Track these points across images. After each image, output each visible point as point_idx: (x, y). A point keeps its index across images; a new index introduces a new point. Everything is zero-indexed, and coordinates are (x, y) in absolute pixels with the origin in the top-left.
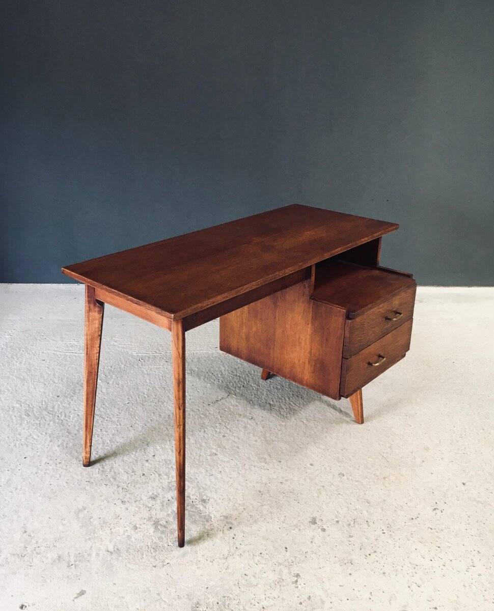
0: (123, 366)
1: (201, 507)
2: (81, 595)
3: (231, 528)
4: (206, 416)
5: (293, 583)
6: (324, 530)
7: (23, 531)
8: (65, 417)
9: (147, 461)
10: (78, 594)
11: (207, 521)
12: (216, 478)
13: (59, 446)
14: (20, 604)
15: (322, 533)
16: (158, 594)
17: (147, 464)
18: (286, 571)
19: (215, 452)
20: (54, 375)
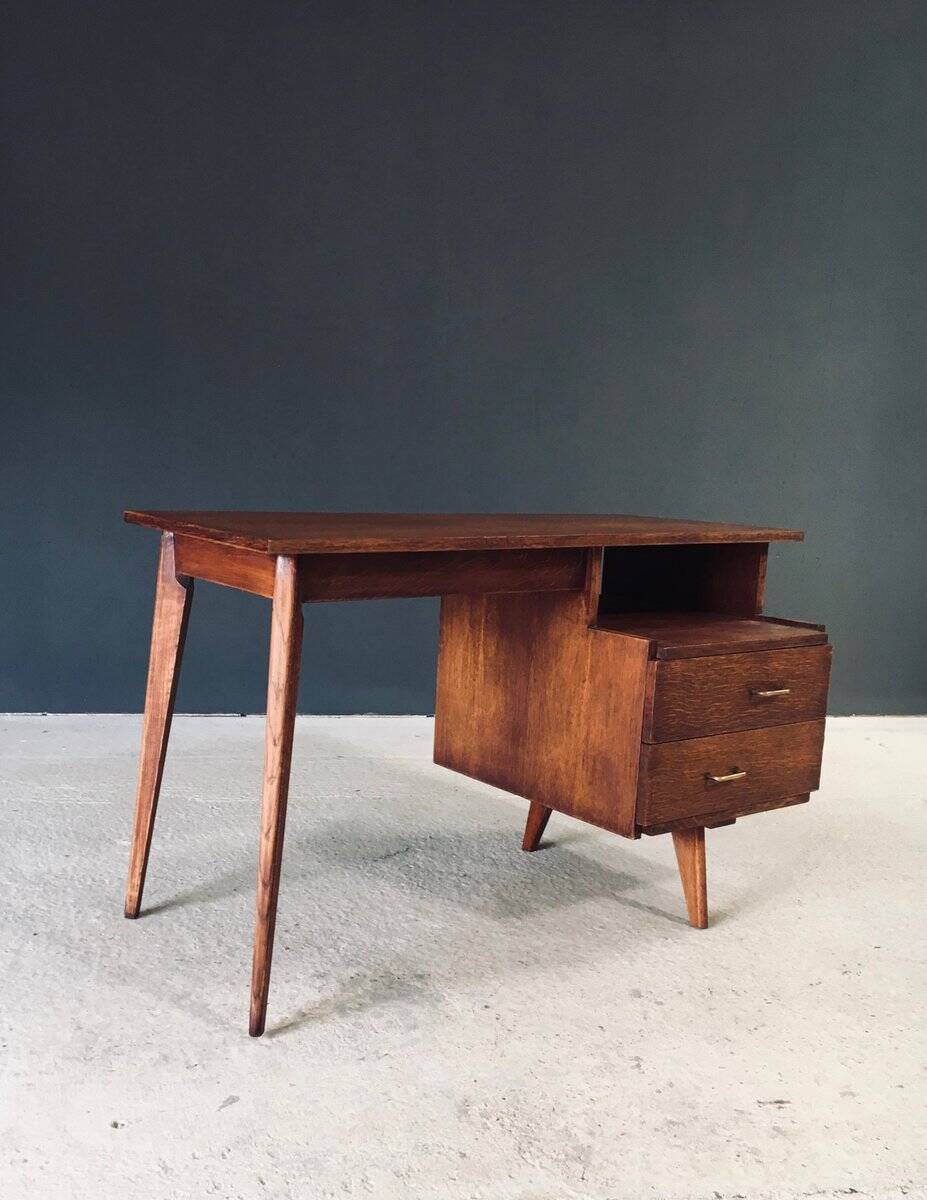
0: (183, 816)
1: (419, 985)
2: (231, 1103)
3: (486, 1007)
4: (375, 873)
5: (632, 1067)
6: (661, 1004)
7: (75, 1026)
8: (93, 880)
9: (286, 931)
10: (224, 1102)
11: (439, 1001)
12: (430, 949)
13: (98, 918)
14: (111, 1120)
15: (658, 1008)
16: (385, 1094)
17: (288, 936)
18: (613, 1054)
19: (412, 917)
20: (47, 829)
